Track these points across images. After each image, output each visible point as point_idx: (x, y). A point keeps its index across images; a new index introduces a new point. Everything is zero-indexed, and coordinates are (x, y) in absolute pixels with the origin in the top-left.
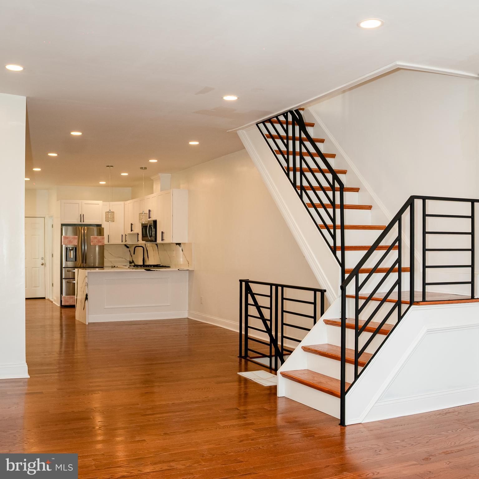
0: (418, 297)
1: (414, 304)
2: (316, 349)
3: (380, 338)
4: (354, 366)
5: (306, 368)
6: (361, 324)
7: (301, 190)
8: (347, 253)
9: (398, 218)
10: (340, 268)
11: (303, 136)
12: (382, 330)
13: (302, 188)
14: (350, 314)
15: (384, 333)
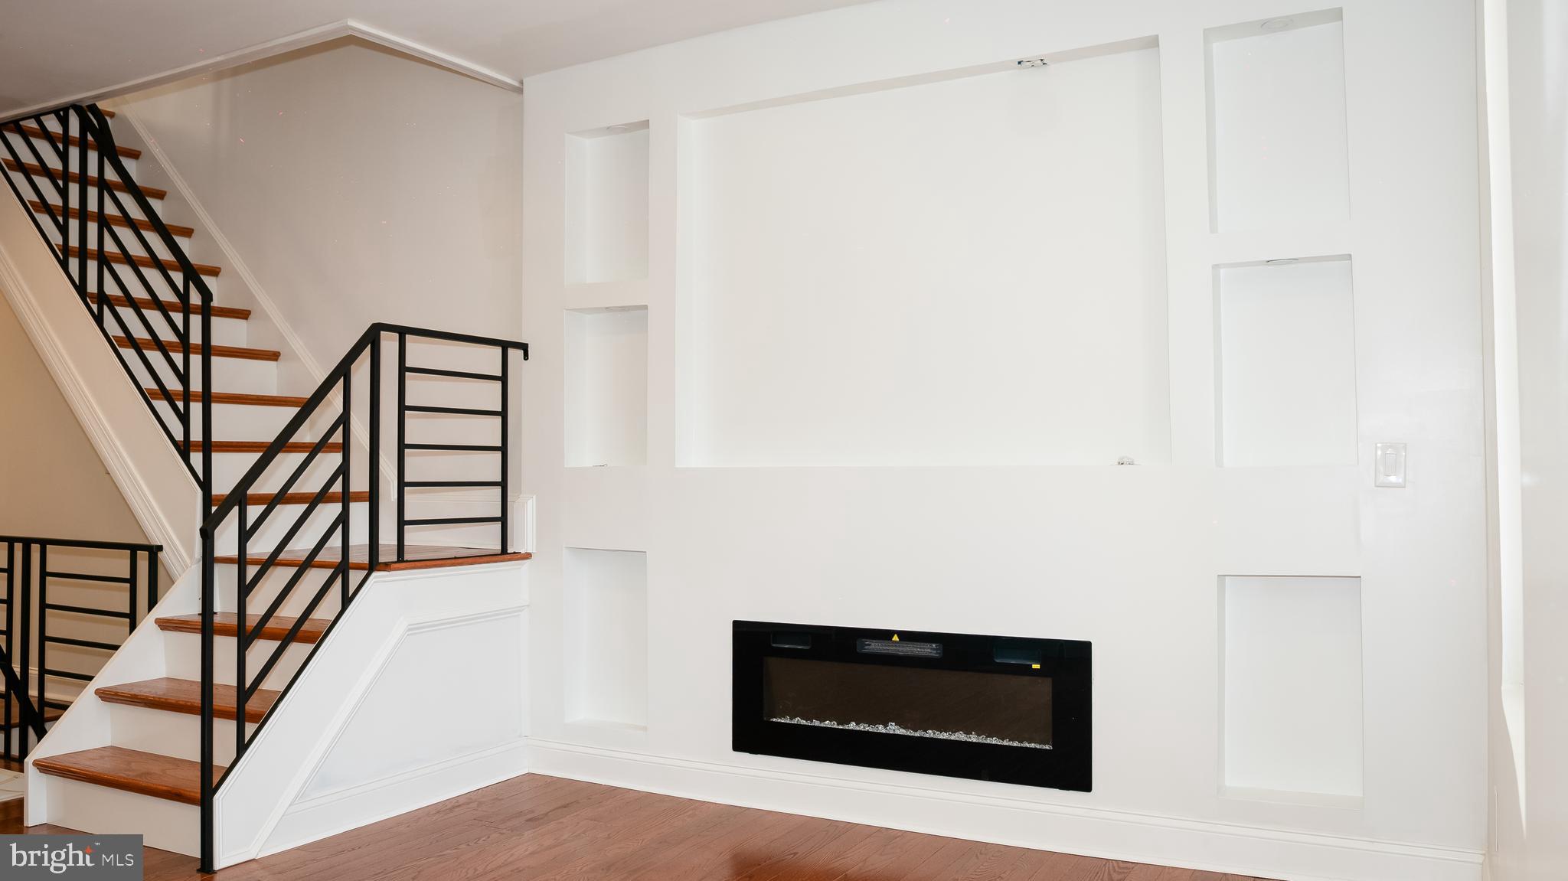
0: (387, 554)
1: (378, 567)
2: (135, 691)
3: (297, 651)
4: (234, 723)
5: (108, 744)
6: (251, 622)
7: (100, 304)
8: (217, 457)
9: (343, 371)
10: (199, 492)
11: (111, 175)
12: (305, 631)
13: (102, 298)
14: (225, 603)
15: (309, 638)
